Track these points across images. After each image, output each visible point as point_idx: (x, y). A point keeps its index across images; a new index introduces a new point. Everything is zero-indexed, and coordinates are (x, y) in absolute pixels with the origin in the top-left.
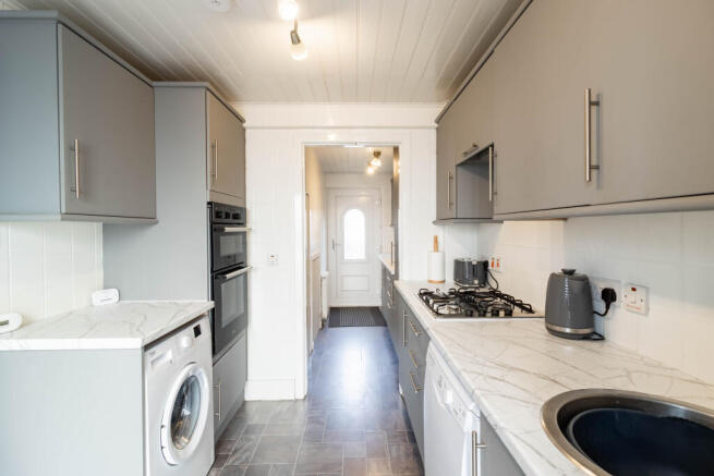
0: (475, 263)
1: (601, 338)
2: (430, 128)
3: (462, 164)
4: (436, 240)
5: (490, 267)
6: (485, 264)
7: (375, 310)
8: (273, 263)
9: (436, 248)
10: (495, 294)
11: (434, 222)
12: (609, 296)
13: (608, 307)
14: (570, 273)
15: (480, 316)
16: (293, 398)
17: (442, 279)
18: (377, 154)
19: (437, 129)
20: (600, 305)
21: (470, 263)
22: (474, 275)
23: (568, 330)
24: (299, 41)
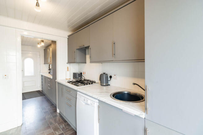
0: (79, 73)
1: (109, 85)
2: (65, 37)
3: (78, 49)
4: (68, 68)
5: (82, 74)
6: (81, 73)
7: (38, 92)
8: (6, 78)
9: (68, 70)
10: (85, 80)
11: (67, 63)
12: (111, 77)
13: (111, 79)
14: (104, 73)
15: (84, 85)
16: (17, 127)
17: (70, 78)
18: (43, 41)
19: (68, 38)
20: (109, 79)
21: (78, 73)
22: (79, 76)
23: (105, 84)
24: (39, 6)
